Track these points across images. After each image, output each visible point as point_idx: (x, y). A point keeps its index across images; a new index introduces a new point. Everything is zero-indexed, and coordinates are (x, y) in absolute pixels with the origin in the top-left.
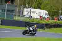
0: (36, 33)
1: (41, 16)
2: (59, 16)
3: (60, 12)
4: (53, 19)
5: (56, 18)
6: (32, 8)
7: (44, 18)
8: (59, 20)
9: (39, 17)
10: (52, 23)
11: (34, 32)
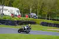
0: (30, 31)
1: (13, 13)
2: (30, 14)
3: (31, 9)
4: (24, 17)
5: (27, 16)
6: (4, 6)
7: (15, 15)
8: (30, 17)
9: (11, 14)
10: (23, 20)
11: (28, 30)
